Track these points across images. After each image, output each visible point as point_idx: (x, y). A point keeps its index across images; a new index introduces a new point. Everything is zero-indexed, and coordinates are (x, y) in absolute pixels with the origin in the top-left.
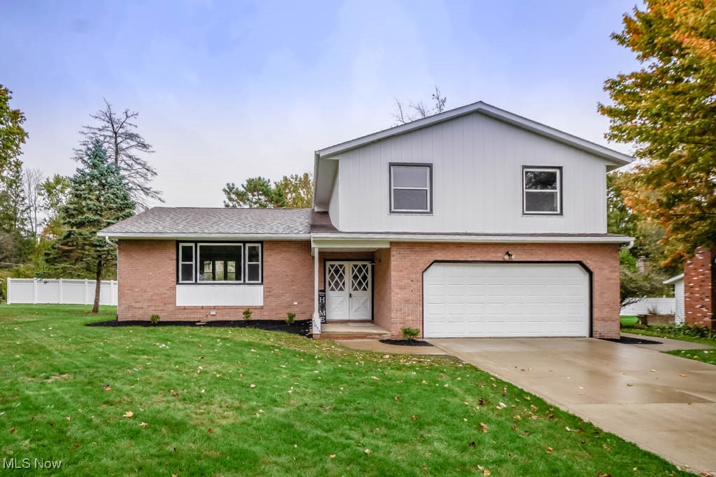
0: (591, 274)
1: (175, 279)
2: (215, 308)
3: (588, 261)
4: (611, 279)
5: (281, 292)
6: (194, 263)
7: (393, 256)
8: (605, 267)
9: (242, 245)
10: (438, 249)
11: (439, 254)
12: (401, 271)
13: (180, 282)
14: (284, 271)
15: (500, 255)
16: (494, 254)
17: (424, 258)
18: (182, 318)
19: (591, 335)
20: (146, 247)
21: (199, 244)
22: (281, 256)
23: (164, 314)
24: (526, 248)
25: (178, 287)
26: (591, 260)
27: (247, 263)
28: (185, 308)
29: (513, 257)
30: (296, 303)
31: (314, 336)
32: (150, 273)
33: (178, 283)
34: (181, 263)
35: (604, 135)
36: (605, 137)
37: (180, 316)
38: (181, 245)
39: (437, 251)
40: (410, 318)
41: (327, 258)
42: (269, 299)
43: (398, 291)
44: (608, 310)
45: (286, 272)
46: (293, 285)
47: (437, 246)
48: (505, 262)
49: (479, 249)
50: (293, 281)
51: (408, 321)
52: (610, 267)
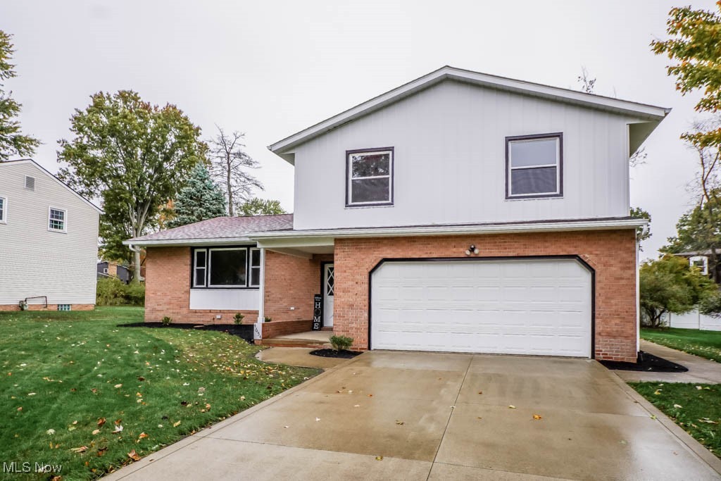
0: (593, 272)
1: (188, 284)
2: (221, 311)
3: (587, 255)
4: (622, 279)
5: (280, 296)
6: (205, 268)
7: (337, 254)
8: (613, 262)
9: (246, 249)
10: (385, 245)
11: (389, 251)
12: (345, 272)
13: (195, 286)
14: (282, 275)
15: (462, 250)
16: (454, 250)
17: (371, 256)
18: (193, 320)
19: (593, 357)
20: (167, 253)
21: (210, 250)
22: (280, 259)
23: (180, 317)
24: (498, 240)
25: (192, 291)
26: (591, 253)
27: (251, 267)
28: (196, 312)
29: (476, 251)
30: (292, 308)
31: (255, 342)
32: (170, 278)
33: (192, 287)
34: (195, 268)
35: (675, 86)
36: (678, 88)
37: (192, 319)
38: (196, 251)
39: (385, 248)
40: (354, 325)
41: (325, 260)
42: (268, 304)
43: (341, 294)
44: (617, 321)
45: (284, 275)
46: (290, 290)
47: (385, 242)
48: (468, 258)
49: (436, 244)
50: (290, 285)
51: (352, 328)
52: (620, 262)
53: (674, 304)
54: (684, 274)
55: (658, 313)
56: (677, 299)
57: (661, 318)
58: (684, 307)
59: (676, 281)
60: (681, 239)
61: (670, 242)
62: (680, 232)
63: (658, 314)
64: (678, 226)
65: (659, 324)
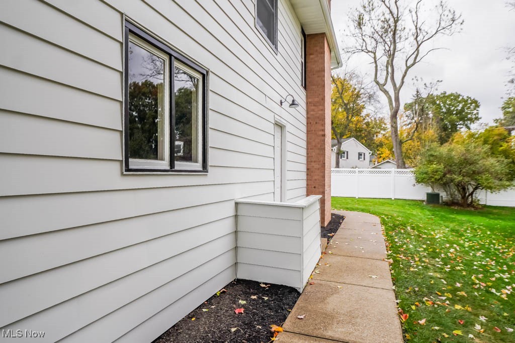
53: (487, 180)
54: (501, 146)
55: (471, 190)
56: (491, 174)
57: (474, 195)
58: (500, 183)
59: (493, 153)
60: (505, 120)
61: (496, 123)
62: (506, 113)
63: (470, 192)
64: (504, 108)
65: (472, 202)
